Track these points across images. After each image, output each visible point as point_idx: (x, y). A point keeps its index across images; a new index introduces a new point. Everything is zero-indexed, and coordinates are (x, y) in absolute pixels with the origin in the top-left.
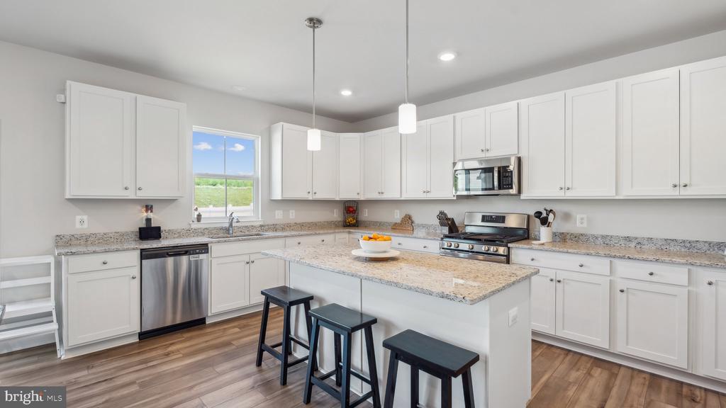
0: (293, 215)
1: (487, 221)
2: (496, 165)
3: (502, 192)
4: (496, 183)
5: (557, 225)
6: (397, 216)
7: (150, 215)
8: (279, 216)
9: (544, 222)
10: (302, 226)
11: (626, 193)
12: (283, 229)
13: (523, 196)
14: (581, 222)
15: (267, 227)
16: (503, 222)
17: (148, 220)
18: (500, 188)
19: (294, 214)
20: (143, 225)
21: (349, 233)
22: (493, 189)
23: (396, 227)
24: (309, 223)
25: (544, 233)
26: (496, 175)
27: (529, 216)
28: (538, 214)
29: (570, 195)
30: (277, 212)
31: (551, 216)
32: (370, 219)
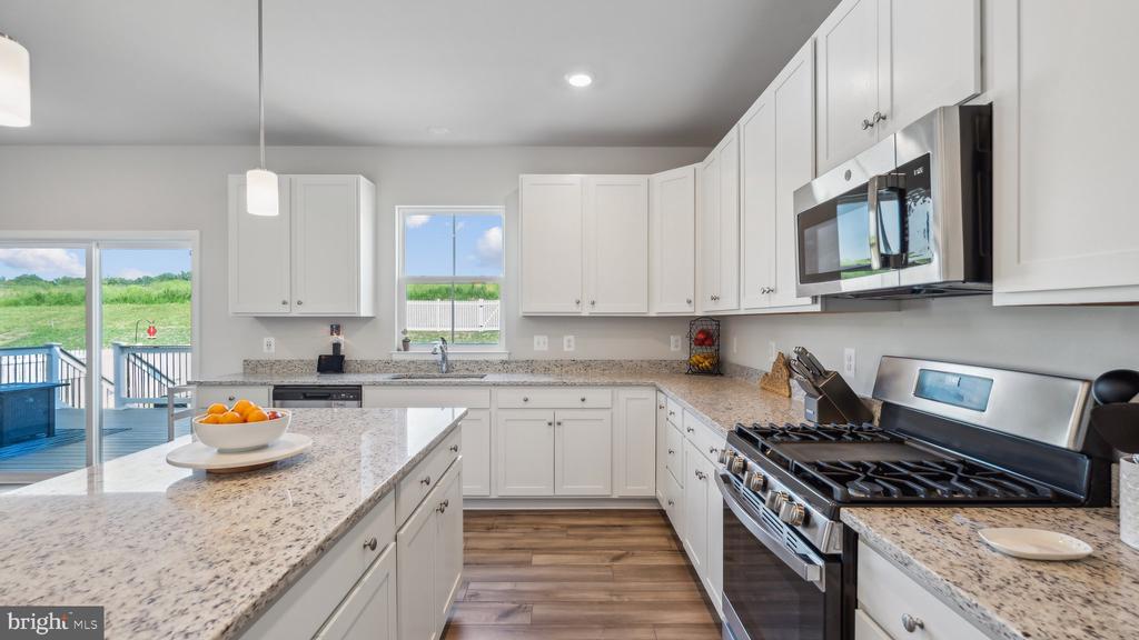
0: (570, 345)
7: (341, 338)
8: (541, 346)
10: (587, 366)
12: (547, 371)
13: (1006, 289)
15: (513, 365)
17: (337, 346)
19: (572, 344)
20: (330, 352)
23: (766, 386)
24: (603, 362)
30: (536, 338)
32: (737, 360)
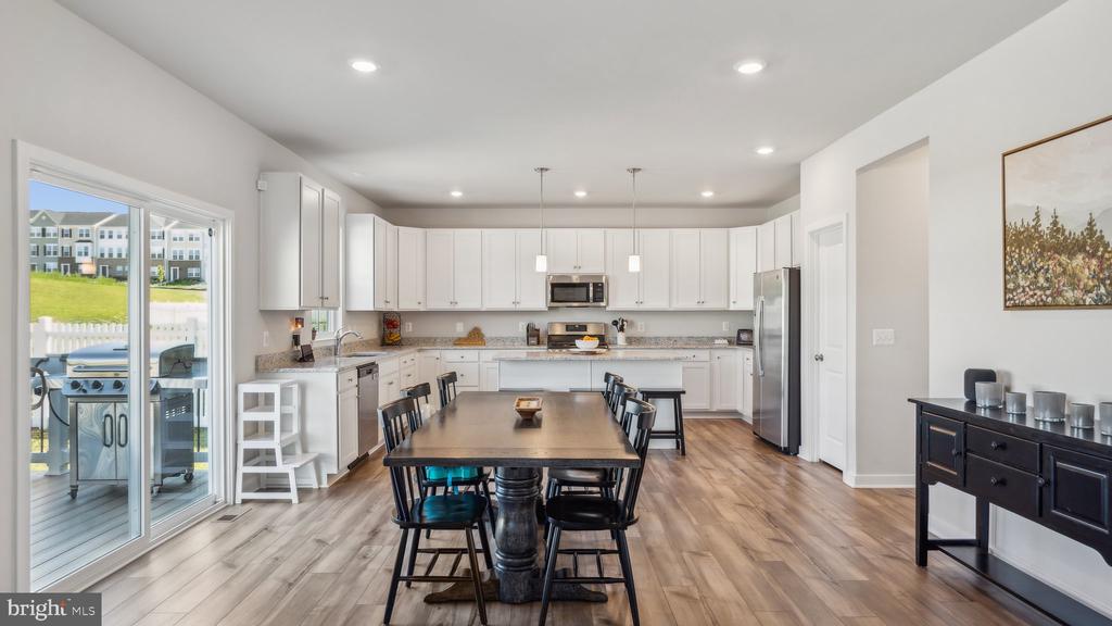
1: (570, 330)
2: (591, 282)
3: (596, 304)
4: (591, 295)
5: (629, 332)
6: (461, 329)
9: (622, 329)
11: (676, 306)
13: (607, 309)
14: (641, 328)
16: (586, 330)
17: (295, 337)
18: (594, 301)
21: (420, 351)
22: (587, 301)
23: (459, 342)
25: (621, 338)
26: (591, 288)
27: (605, 325)
28: (615, 323)
29: (642, 307)
31: (624, 323)
32: (417, 334)
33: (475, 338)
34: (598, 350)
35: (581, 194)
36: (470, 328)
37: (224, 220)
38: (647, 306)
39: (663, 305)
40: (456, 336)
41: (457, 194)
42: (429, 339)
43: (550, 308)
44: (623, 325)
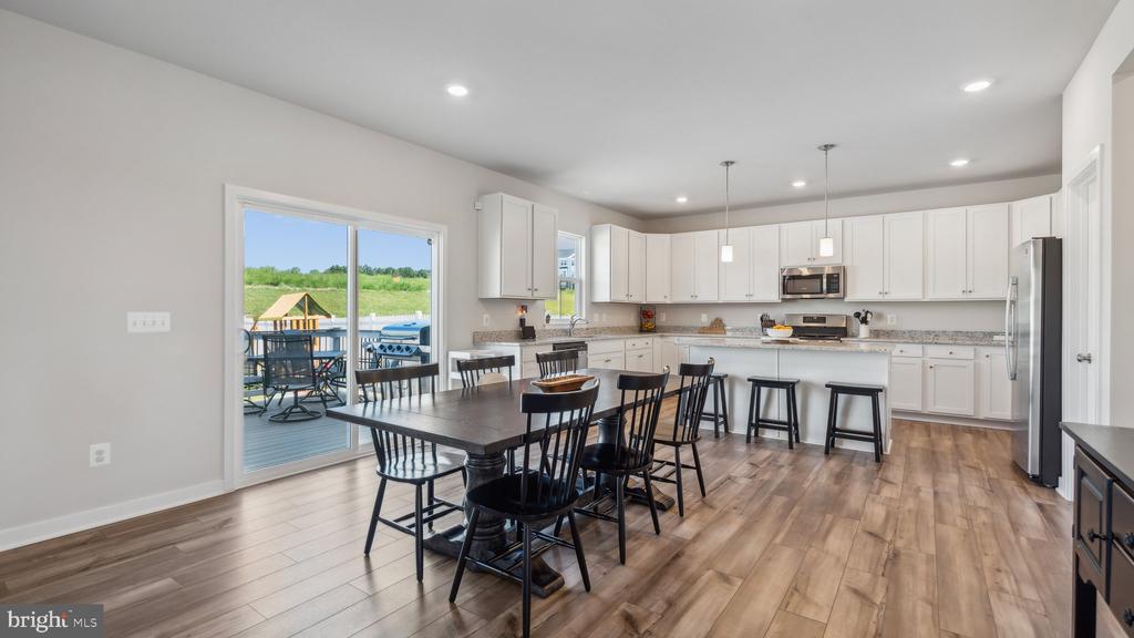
1: (809, 322)
2: (824, 273)
3: (831, 295)
4: (825, 287)
5: (874, 324)
6: (705, 319)
9: (864, 321)
11: (931, 296)
14: (891, 320)
16: (825, 322)
17: (522, 320)
18: (829, 291)
21: (662, 336)
22: (822, 292)
23: (703, 331)
25: (864, 330)
26: (825, 280)
27: (848, 317)
28: (857, 315)
29: (887, 298)
31: (869, 315)
32: (669, 323)
33: (717, 326)
34: (791, 340)
35: (799, 184)
36: (713, 318)
37: (439, 233)
38: (893, 296)
39: (916, 295)
40: (700, 325)
41: (682, 200)
42: (679, 327)
43: (783, 299)
44: (866, 317)
